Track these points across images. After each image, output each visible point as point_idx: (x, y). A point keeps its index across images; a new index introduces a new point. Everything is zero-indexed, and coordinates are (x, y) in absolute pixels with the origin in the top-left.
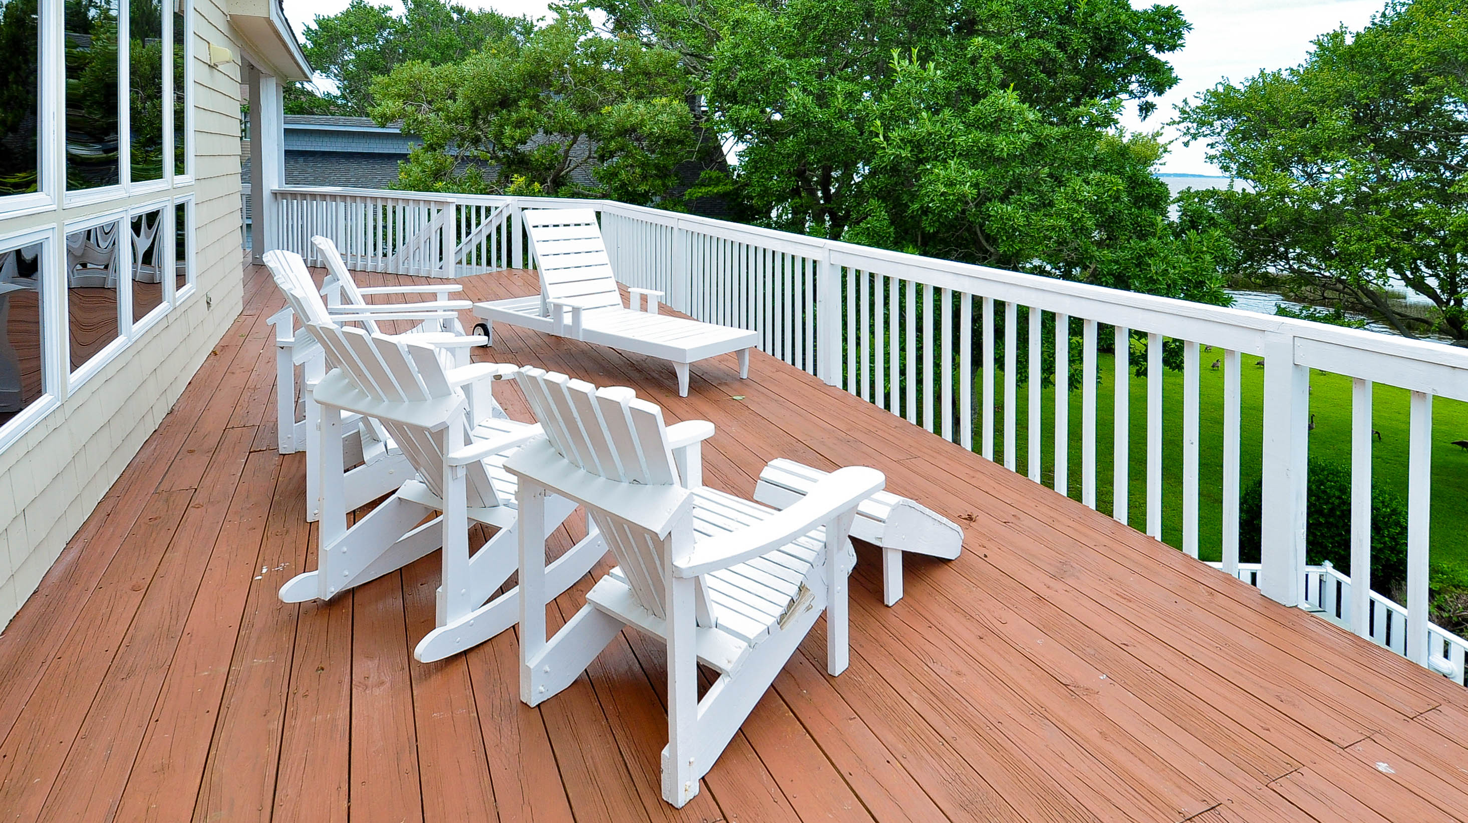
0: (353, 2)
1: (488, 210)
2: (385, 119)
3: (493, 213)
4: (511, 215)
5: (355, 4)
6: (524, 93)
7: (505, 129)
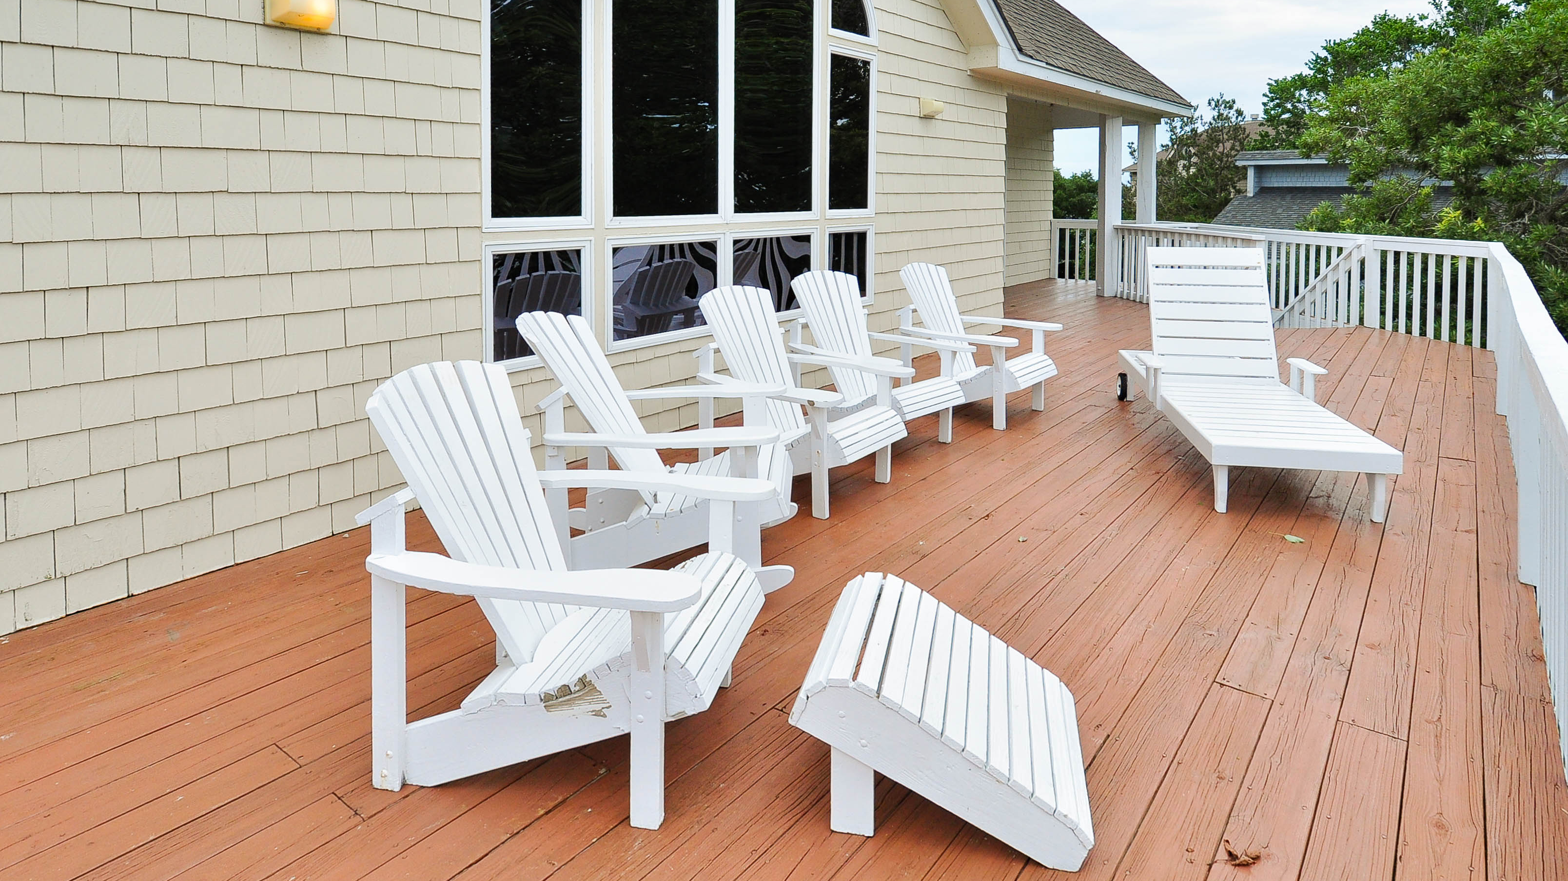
0: (1375, 19)
1: (1340, 250)
2: (1310, 150)
3: (1345, 253)
4: (1364, 258)
5: (1378, 20)
6: (1483, 99)
7: (1443, 150)
